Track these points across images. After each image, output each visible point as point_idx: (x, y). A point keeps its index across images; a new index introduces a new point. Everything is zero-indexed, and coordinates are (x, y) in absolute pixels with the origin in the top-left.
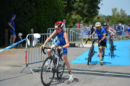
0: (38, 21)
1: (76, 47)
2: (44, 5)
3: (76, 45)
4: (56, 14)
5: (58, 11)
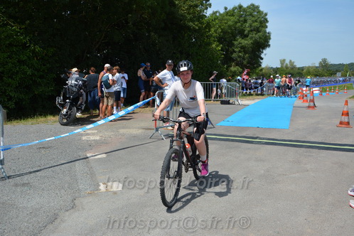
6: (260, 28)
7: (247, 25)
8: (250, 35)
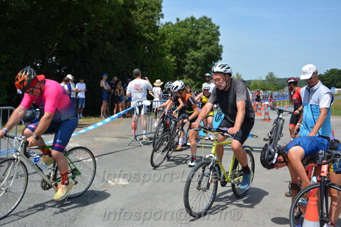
6: (213, 41)
7: (200, 37)
8: (203, 48)
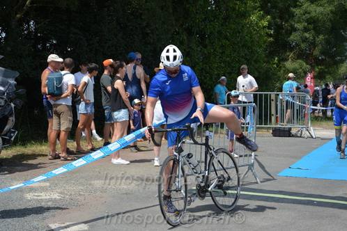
0: (204, 76)
1: (293, 136)
2: (219, 39)
3: (293, 131)
4: (246, 59)
5: (252, 52)
